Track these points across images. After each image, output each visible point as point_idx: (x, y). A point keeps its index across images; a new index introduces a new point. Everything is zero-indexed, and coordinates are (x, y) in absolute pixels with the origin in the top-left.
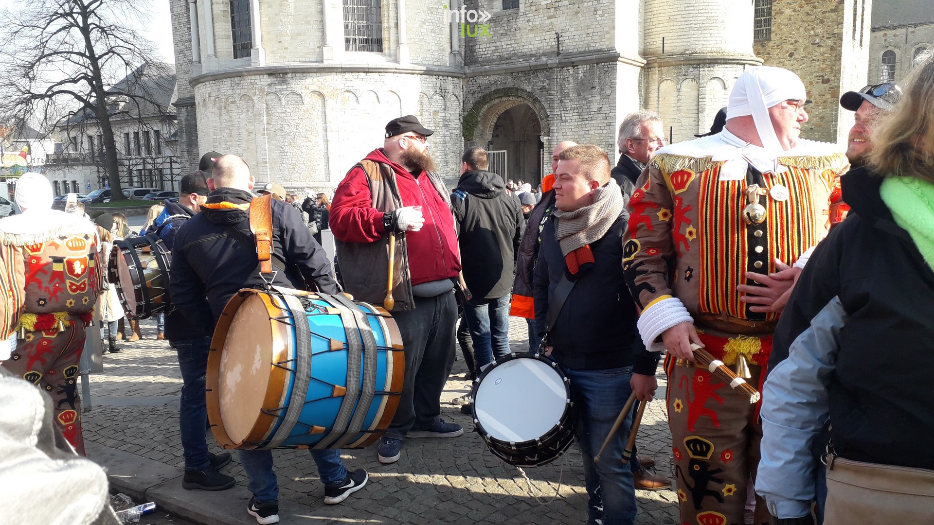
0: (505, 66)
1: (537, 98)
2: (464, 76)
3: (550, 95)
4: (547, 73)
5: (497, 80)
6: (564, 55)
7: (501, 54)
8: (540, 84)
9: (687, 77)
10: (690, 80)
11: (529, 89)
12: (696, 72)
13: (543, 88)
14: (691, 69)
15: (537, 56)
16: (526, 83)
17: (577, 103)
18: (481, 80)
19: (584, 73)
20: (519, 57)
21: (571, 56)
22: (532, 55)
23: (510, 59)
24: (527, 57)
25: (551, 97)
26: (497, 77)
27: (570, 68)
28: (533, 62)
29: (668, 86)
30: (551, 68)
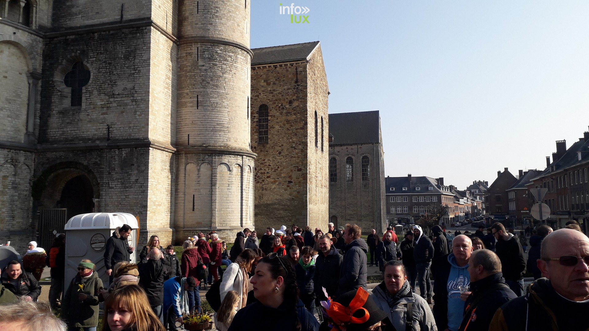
0: (68, 145)
1: (91, 170)
2: (36, 151)
3: (101, 168)
4: (99, 153)
5: (62, 156)
6: (113, 140)
7: (66, 137)
8: (94, 160)
9: (204, 162)
10: (206, 164)
11: (85, 163)
12: (210, 159)
13: (96, 163)
14: (207, 157)
15: (93, 140)
16: (83, 159)
17: (121, 175)
18: (49, 155)
19: (126, 154)
20: (80, 140)
21: (117, 142)
22: (89, 139)
23: (73, 141)
24: (85, 140)
25: (101, 170)
26: (62, 153)
27: (116, 150)
28: (90, 143)
29: (191, 167)
30: (102, 149)
